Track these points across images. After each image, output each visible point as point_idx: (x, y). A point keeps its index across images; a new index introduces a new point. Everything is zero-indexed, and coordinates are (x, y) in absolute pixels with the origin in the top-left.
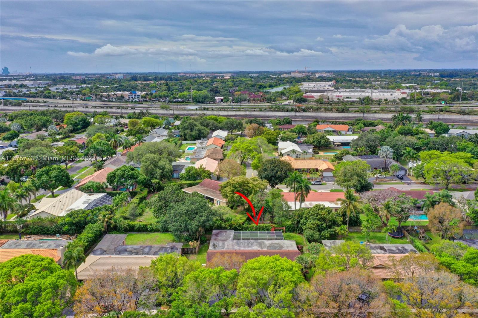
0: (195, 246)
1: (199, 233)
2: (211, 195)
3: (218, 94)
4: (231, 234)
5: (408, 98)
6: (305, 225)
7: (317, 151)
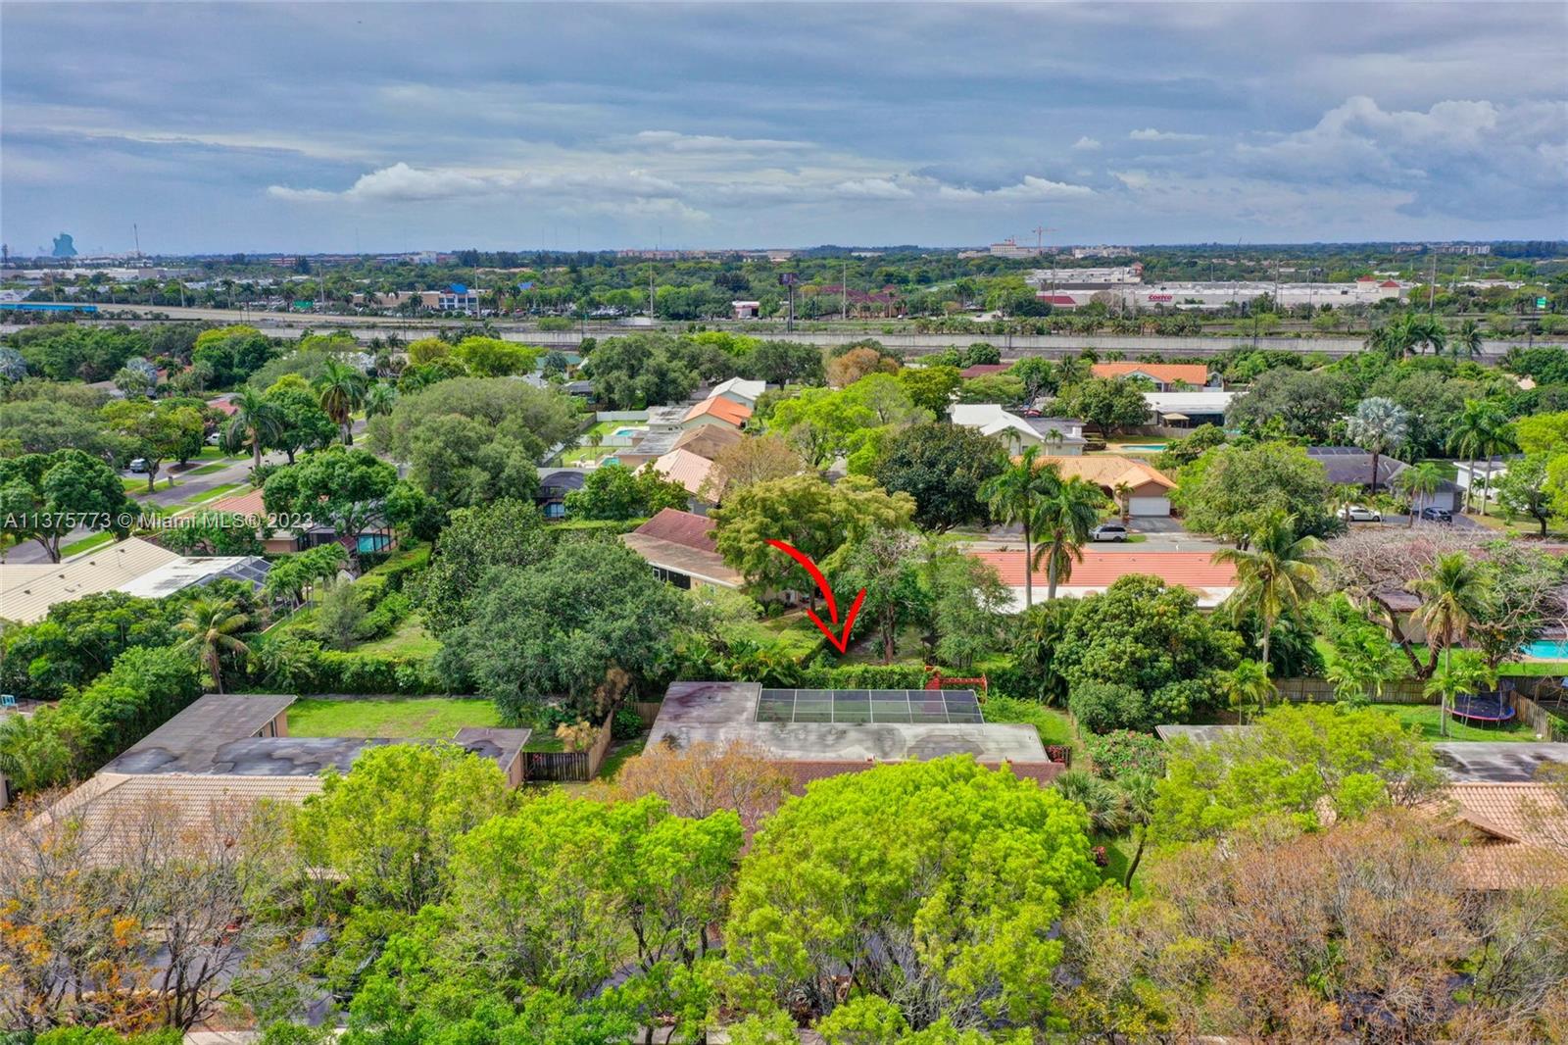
0: (583, 743)
1: (610, 692)
2: (680, 565)
3: (742, 293)
4: (747, 699)
5: (1406, 301)
6: (1078, 662)
7: (1096, 440)
